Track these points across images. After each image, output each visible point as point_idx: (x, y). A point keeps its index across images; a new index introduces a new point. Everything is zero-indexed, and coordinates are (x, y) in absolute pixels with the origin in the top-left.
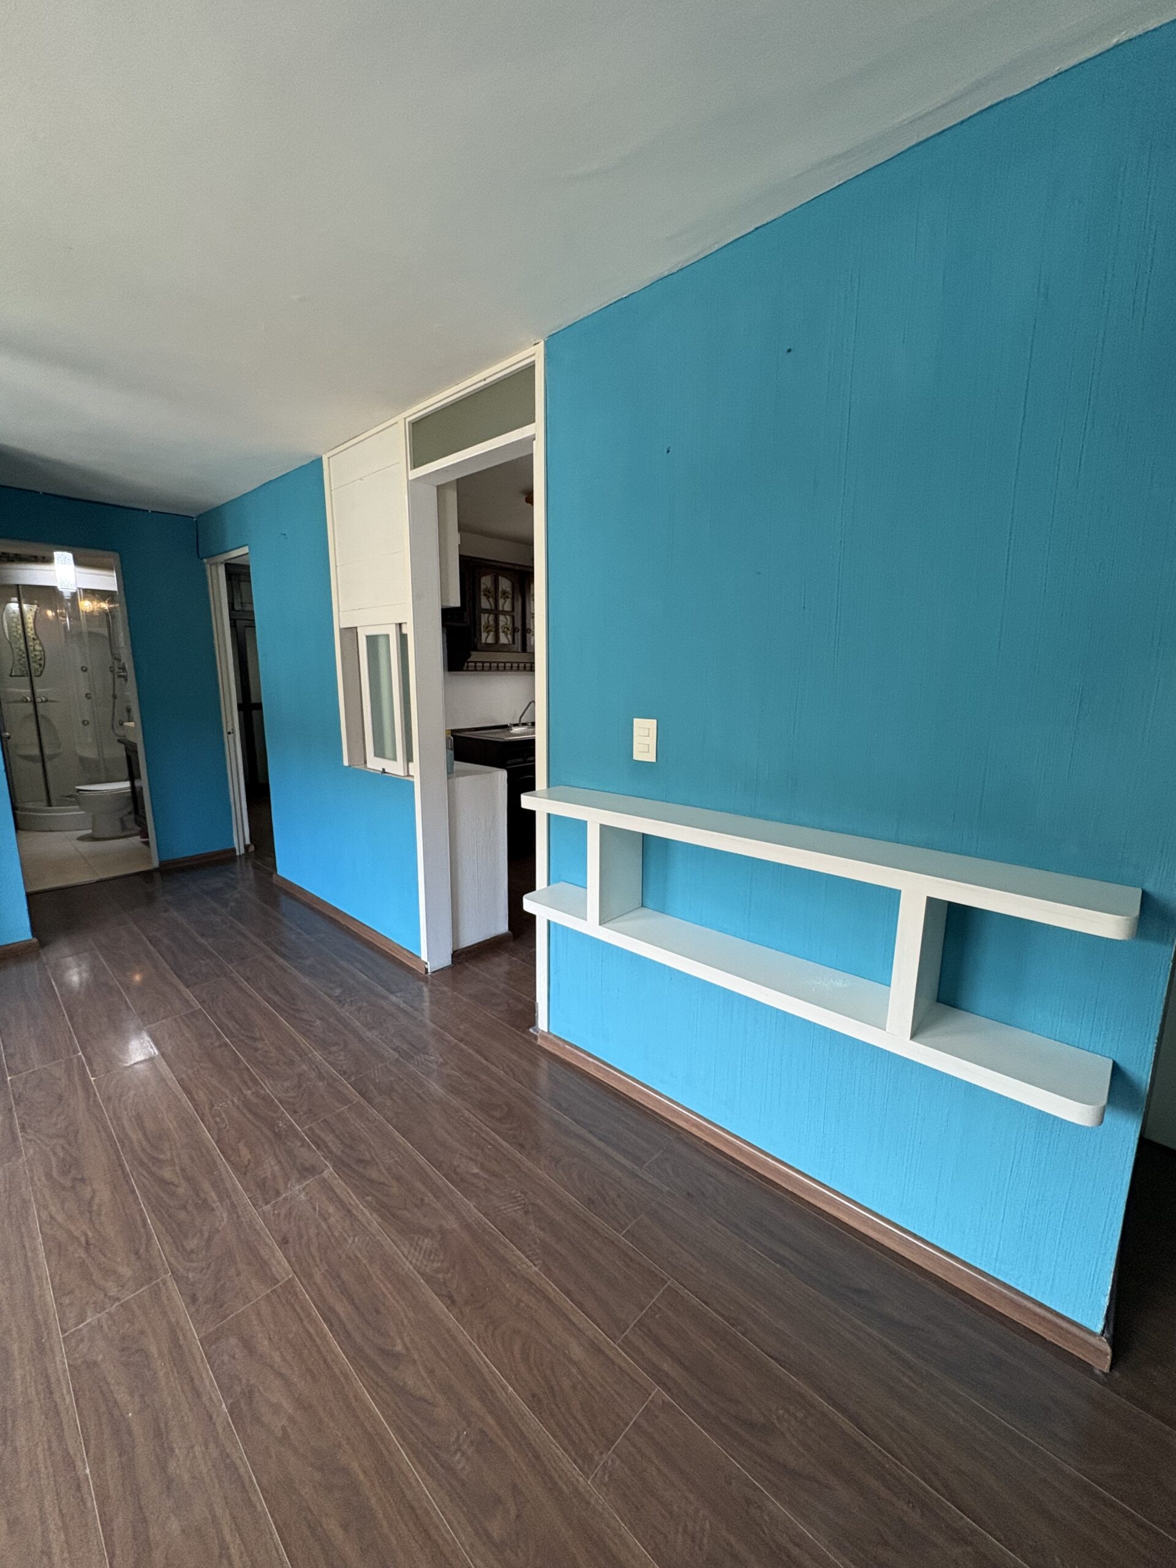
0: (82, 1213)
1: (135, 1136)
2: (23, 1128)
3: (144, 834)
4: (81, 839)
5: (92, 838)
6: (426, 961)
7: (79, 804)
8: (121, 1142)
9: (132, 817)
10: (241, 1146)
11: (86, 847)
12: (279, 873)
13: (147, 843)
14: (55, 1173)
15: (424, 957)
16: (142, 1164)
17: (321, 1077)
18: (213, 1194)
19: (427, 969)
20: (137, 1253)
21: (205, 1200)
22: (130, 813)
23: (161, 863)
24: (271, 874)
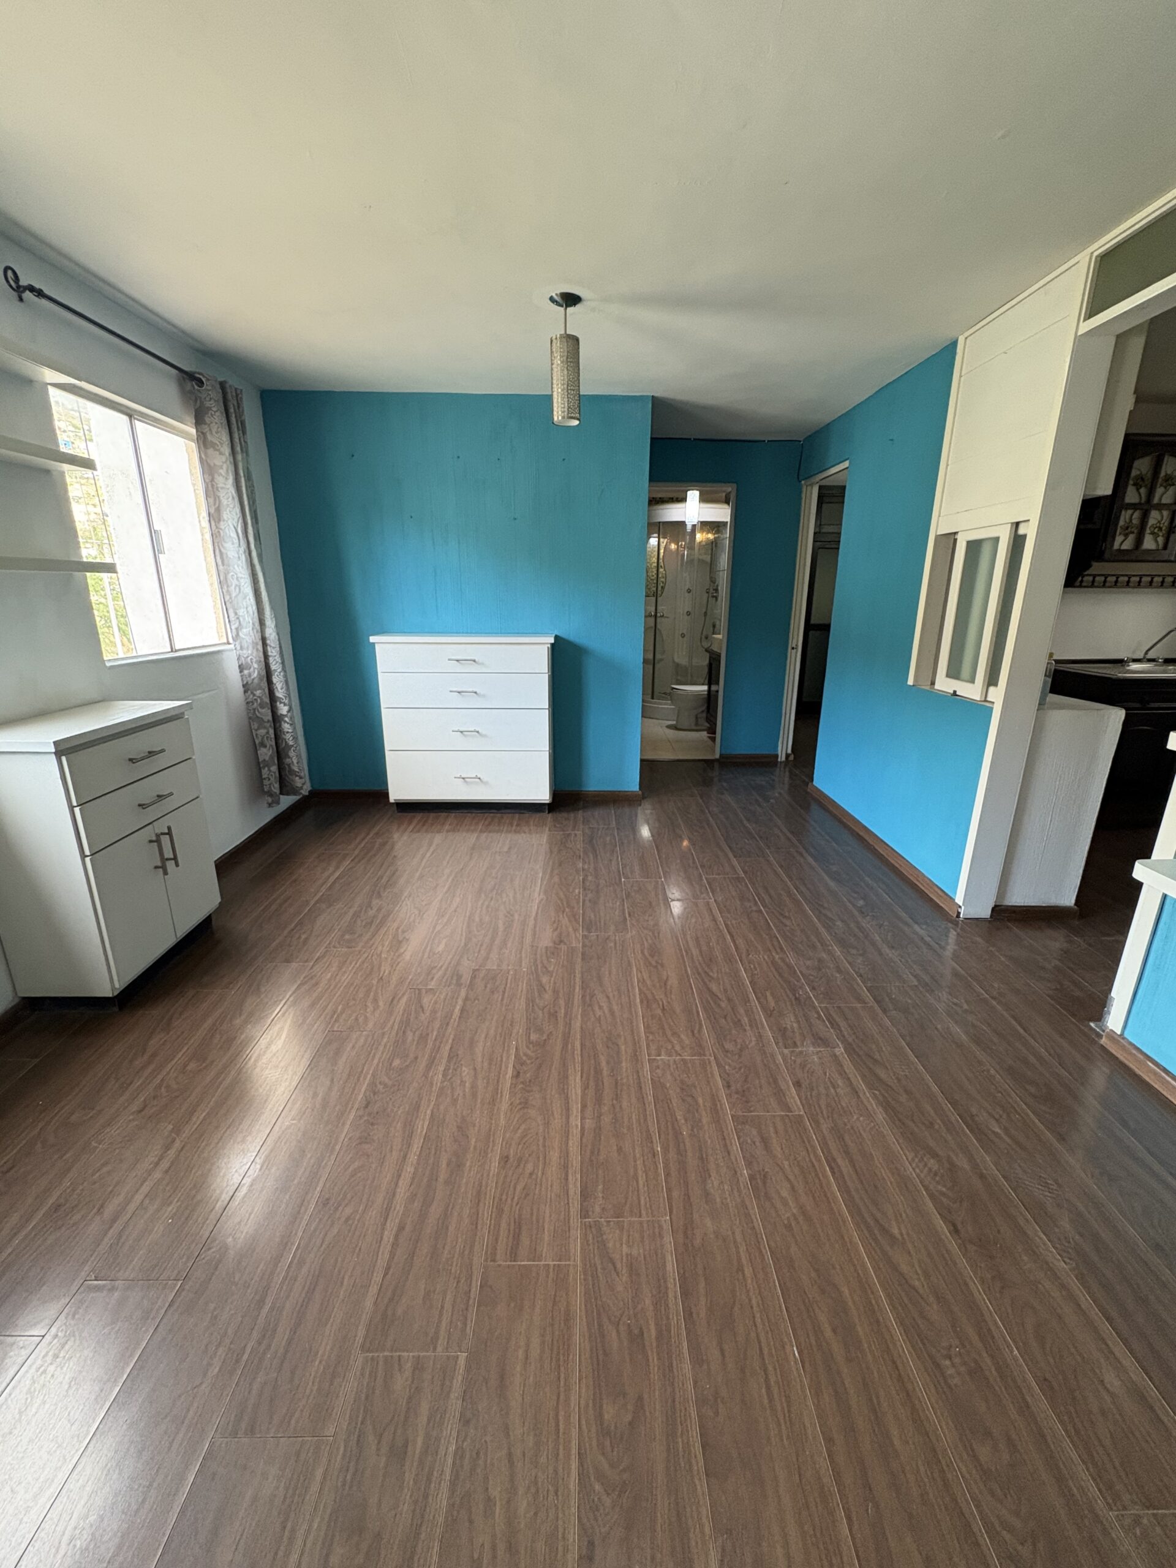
0: (661, 987)
1: (695, 952)
2: (630, 915)
3: (712, 731)
4: (669, 727)
5: (675, 728)
6: (961, 904)
7: (671, 700)
8: (686, 951)
9: (704, 715)
10: (768, 994)
11: (671, 733)
12: (814, 783)
13: (713, 739)
14: (646, 953)
15: (959, 899)
16: (699, 974)
17: (839, 971)
18: (746, 1019)
19: (959, 913)
20: (693, 1032)
21: (739, 1020)
22: (703, 712)
23: (721, 755)
24: (807, 784)
